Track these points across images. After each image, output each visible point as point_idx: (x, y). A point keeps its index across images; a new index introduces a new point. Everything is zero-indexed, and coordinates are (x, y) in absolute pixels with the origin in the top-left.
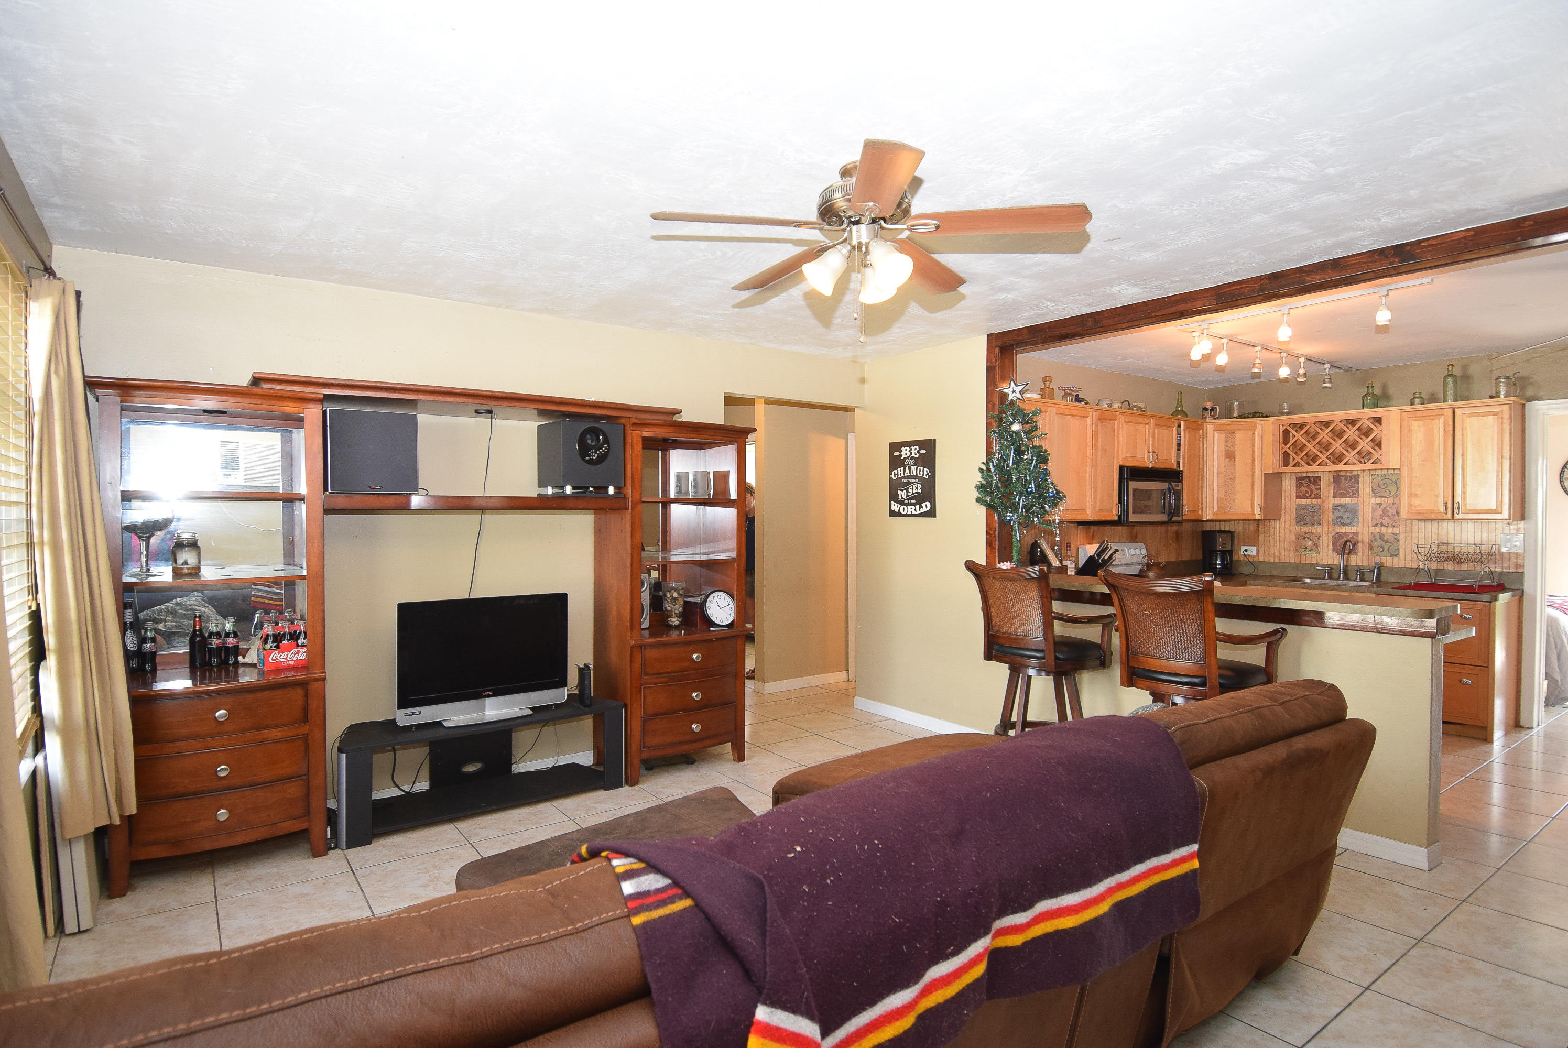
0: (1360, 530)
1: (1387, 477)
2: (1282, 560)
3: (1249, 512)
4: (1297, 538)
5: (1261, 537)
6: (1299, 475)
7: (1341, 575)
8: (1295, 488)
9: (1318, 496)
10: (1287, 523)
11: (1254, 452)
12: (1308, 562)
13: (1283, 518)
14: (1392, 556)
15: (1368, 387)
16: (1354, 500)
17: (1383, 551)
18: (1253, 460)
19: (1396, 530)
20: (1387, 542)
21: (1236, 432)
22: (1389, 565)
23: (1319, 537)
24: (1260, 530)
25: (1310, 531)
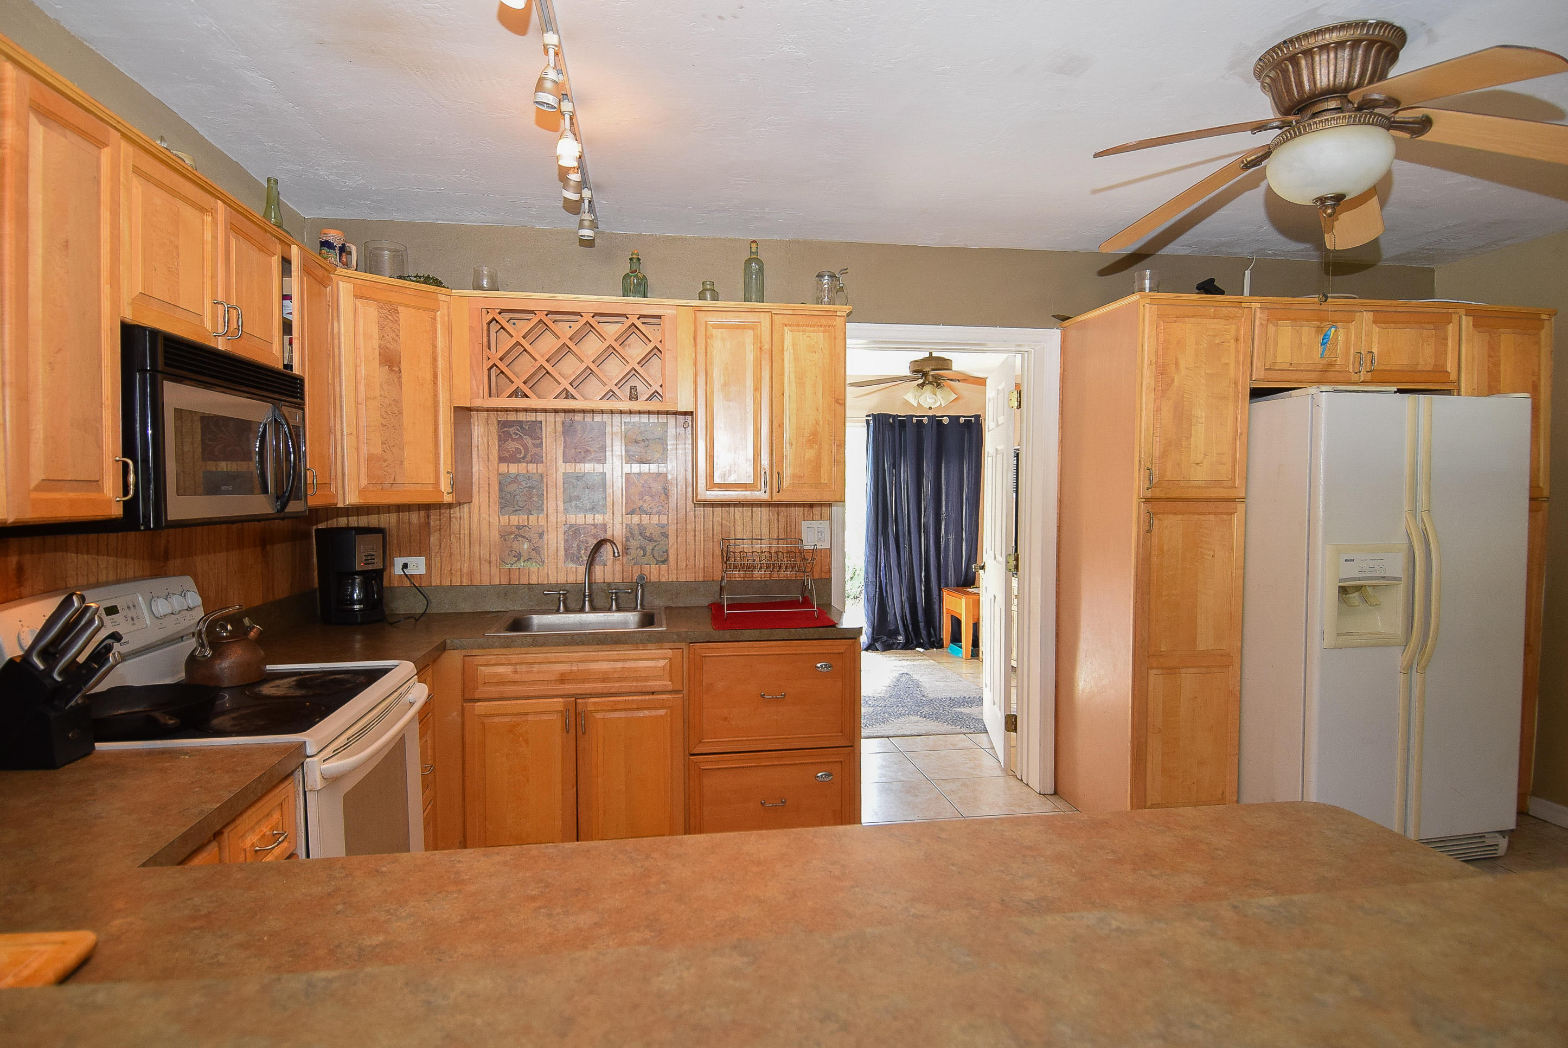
0: (608, 517)
1: (648, 429)
2: (476, 582)
3: (430, 488)
4: (503, 537)
5: (434, 538)
6: (503, 416)
7: (587, 603)
8: (496, 441)
9: (537, 459)
10: (484, 509)
11: (435, 359)
12: (524, 581)
13: (475, 500)
14: (658, 562)
15: (631, 259)
16: (599, 467)
17: (644, 555)
18: (435, 376)
19: (664, 519)
20: (650, 539)
21: (400, 309)
22: (654, 578)
23: (541, 535)
24: (432, 524)
25: (526, 524)
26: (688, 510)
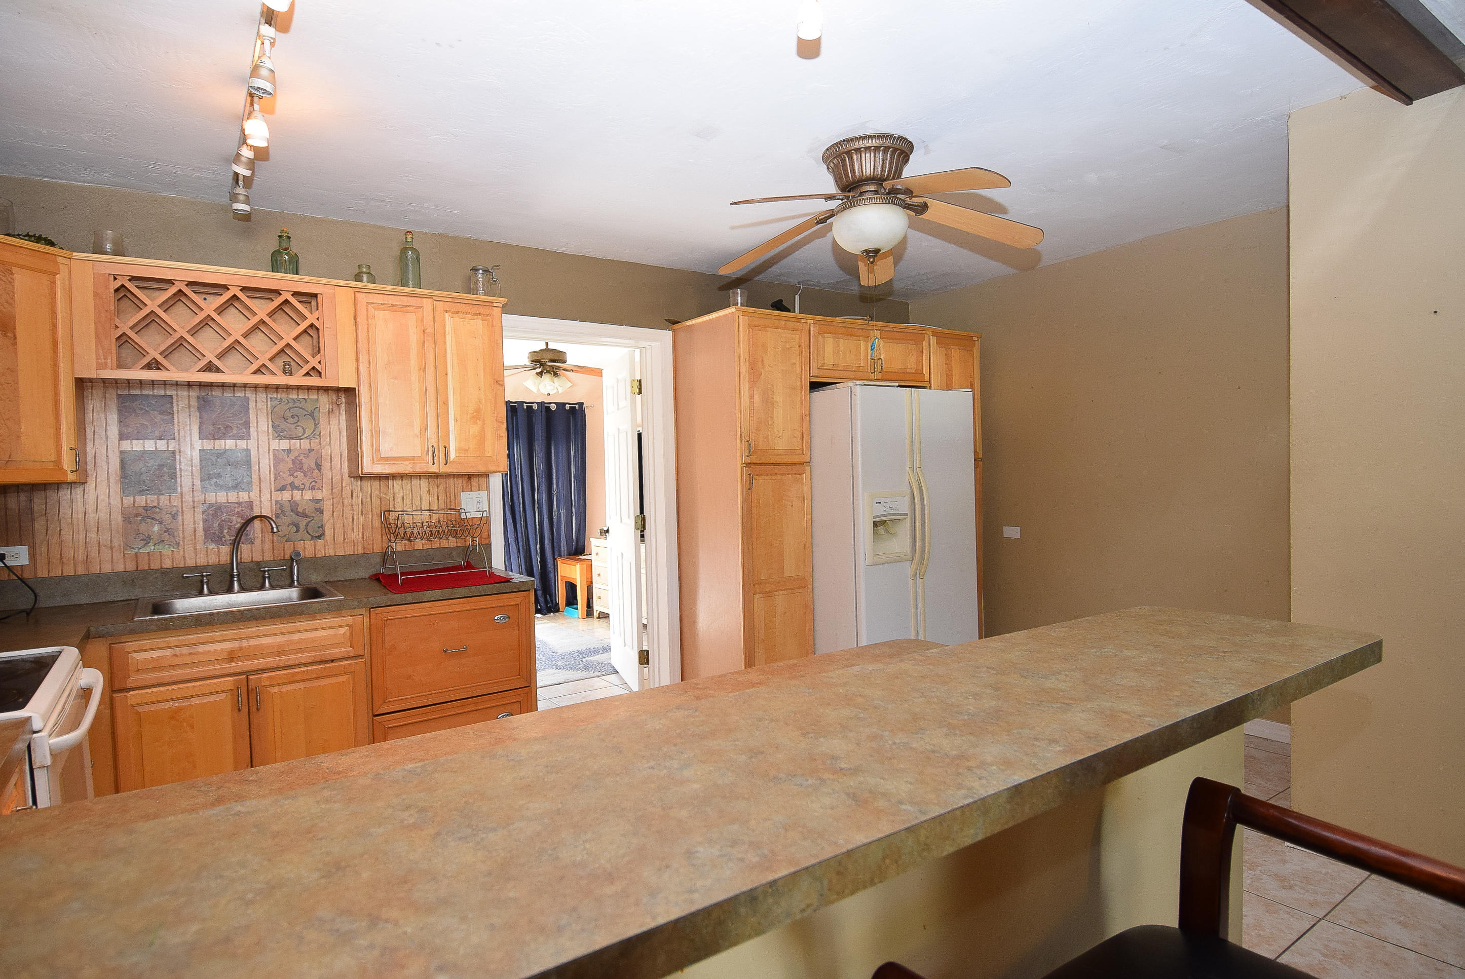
0: (254, 495)
1: (297, 404)
2: (95, 569)
3: (51, 466)
4: (128, 520)
5: (39, 525)
6: (124, 389)
7: (235, 583)
8: (116, 417)
9: (167, 436)
10: (103, 489)
11: (54, 326)
12: (155, 565)
13: (92, 480)
14: (313, 538)
15: (280, 237)
16: (242, 444)
17: (297, 531)
18: (55, 344)
19: (318, 495)
20: (304, 515)
21: (15, 270)
22: (308, 554)
23: (174, 516)
24: (36, 508)
25: (156, 504)
26: (344, 485)
